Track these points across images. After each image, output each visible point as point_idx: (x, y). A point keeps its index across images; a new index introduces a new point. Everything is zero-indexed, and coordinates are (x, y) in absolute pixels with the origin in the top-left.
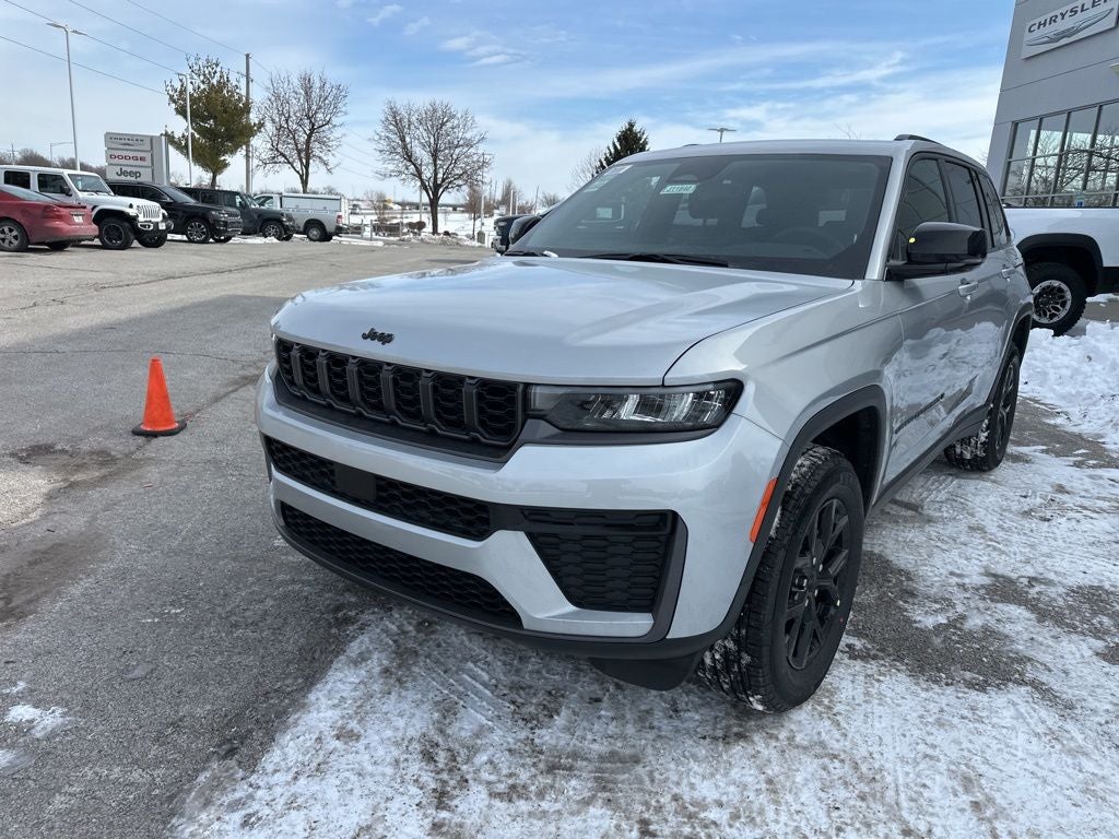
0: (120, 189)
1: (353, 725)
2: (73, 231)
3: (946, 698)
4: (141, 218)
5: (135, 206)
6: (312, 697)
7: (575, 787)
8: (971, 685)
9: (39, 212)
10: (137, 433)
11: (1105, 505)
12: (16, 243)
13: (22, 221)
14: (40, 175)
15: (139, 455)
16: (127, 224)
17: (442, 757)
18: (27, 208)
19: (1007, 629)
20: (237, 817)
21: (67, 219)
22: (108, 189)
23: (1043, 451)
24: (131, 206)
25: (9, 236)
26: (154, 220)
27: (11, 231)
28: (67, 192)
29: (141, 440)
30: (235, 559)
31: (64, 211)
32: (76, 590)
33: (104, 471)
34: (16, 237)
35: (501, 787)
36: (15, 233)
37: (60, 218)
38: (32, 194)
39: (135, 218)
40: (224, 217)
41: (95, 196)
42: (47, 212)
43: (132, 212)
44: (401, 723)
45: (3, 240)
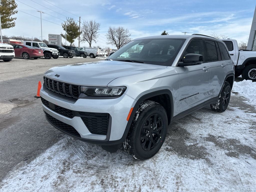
0: (50, 46)
1: (52, 156)
2: (39, 55)
3: (184, 160)
4: (53, 52)
5: (52, 50)
6: (47, 150)
7: (91, 172)
8: (191, 158)
9: (32, 51)
10: (35, 97)
11: (247, 121)
12: (27, 57)
13: (28, 53)
14: (33, 43)
15: (34, 101)
16: (50, 54)
17: (67, 164)
18: (29, 50)
19: (207, 147)
20: (22, 172)
21: (38, 53)
22: (47, 46)
23: (238, 109)
24: (51, 50)
25: (26, 56)
26: (56, 53)
27: (26, 55)
28: (38, 47)
29: (36, 98)
30: (44, 123)
31: (37, 51)
32: (10, 127)
33: (26, 104)
34: (27, 56)
35: (76, 171)
36: (27, 55)
37: (36, 52)
38: (31, 47)
39: (52, 52)
40: (71, 52)
41: (44, 48)
42: (33, 51)
43: (51, 51)
44: (61, 157)
45: (24, 57)
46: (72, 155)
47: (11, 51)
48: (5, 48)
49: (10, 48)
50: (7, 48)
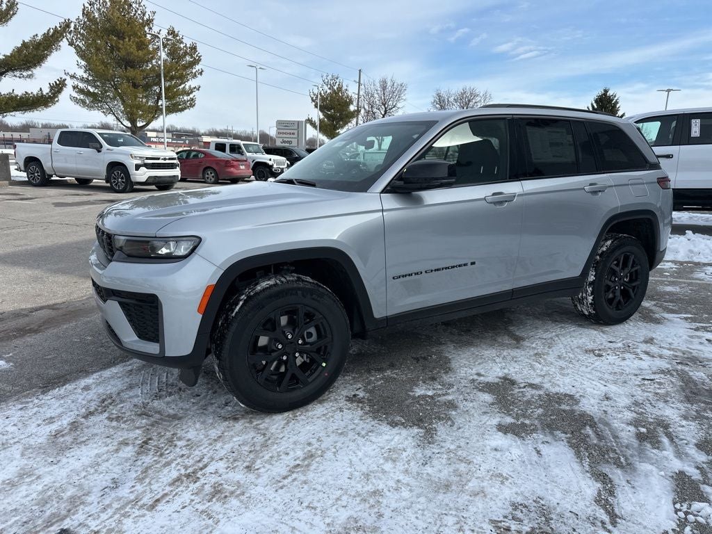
0: (269, 151)
1: (93, 386)
2: (239, 173)
3: (367, 425)
4: (275, 166)
5: (272, 160)
6: (94, 375)
8: (392, 423)
9: (223, 164)
12: (213, 179)
13: (216, 168)
14: (230, 145)
16: (268, 169)
17: (107, 402)
18: (218, 161)
21: (237, 167)
22: (263, 151)
24: (270, 160)
25: (210, 176)
26: (281, 167)
27: (211, 173)
28: (242, 153)
31: (235, 163)
34: (213, 177)
35: (114, 416)
36: (213, 175)
37: (233, 166)
38: (227, 155)
39: (272, 166)
41: (255, 155)
42: (227, 163)
43: (270, 163)
44: (109, 388)
45: (208, 178)
46: (131, 387)
47: (172, 166)
48: (158, 159)
49: (170, 159)
50: (162, 157)
